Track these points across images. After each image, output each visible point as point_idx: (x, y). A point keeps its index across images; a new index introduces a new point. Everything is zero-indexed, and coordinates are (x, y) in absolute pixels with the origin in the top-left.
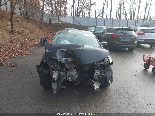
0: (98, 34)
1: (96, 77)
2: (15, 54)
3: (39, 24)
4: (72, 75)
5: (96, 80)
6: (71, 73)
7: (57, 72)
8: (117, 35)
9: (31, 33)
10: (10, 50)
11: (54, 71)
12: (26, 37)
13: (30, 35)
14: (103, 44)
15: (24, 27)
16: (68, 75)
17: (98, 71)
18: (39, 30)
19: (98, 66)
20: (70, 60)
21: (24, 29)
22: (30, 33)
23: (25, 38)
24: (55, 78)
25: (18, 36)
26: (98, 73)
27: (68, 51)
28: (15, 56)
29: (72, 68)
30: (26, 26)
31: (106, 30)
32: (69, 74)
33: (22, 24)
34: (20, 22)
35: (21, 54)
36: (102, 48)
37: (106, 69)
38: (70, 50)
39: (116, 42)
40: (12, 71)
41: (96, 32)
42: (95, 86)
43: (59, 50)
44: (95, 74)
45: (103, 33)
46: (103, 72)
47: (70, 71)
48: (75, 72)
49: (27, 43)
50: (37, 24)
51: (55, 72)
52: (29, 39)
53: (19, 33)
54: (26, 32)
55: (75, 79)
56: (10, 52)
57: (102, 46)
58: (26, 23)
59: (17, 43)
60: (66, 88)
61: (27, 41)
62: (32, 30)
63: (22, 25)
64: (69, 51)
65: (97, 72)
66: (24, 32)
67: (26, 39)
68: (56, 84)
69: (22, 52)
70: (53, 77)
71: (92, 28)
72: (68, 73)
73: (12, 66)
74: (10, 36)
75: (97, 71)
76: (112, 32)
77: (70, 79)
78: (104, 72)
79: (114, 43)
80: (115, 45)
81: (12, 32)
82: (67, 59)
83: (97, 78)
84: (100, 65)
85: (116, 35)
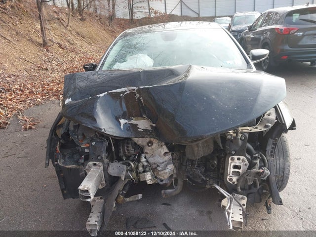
0: (240, 32)
1: (232, 177)
2: (43, 95)
3: (107, 23)
4: (154, 166)
5: (232, 189)
6: (151, 160)
7: (100, 166)
8: (292, 29)
9: (90, 44)
10: (34, 86)
11: (91, 163)
12: (77, 54)
13: (86, 49)
14: (254, 58)
15: (73, 32)
16: (143, 166)
17: (242, 158)
18: (106, 35)
19: (240, 142)
20: (143, 124)
21: (73, 37)
22: (85, 44)
23: (73, 56)
24: (87, 191)
25: (57, 52)
26: (241, 165)
27: (132, 94)
28: (41, 100)
29: (152, 144)
30: (78, 30)
31: (258, 20)
32: (145, 164)
33: (67, 26)
34: (64, 23)
35: (56, 96)
36: (254, 69)
37: (269, 148)
38: (139, 91)
39: (287, 47)
40: (22, 143)
41: (233, 28)
42: (231, 211)
43: (102, 95)
44: (231, 170)
45: (251, 29)
46: (258, 161)
47: (147, 153)
48: (165, 154)
49: (76, 68)
50: (102, 23)
51: (95, 165)
52: (84, 58)
53: (60, 46)
54: (78, 43)
55: (166, 177)
56: (32, 91)
57: (252, 63)
58: (77, 24)
59: (53, 70)
60: (143, 197)
61: (76, 63)
62: (91, 38)
63: (69, 28)
64: (138, 95)
65: (237, 163)
66: (72, 44)
67: (75, 58)
68: (103, 200)
69: (60, 89)
70: (81, 187)
71: (223, 21)
72: (143, 160)
73: (26, 129)
74: (39, 54)
75: (236, 157)
76: (277, 24)
77: (151, 180)
78: (262, 160)
79: (282, 50)
80: (285, 57)
81: (44, 44)
82: (134, 122)
83: (238, 180)
84: (247, 135)
85: (290, 30)
